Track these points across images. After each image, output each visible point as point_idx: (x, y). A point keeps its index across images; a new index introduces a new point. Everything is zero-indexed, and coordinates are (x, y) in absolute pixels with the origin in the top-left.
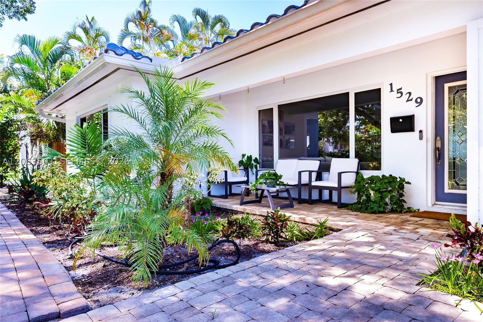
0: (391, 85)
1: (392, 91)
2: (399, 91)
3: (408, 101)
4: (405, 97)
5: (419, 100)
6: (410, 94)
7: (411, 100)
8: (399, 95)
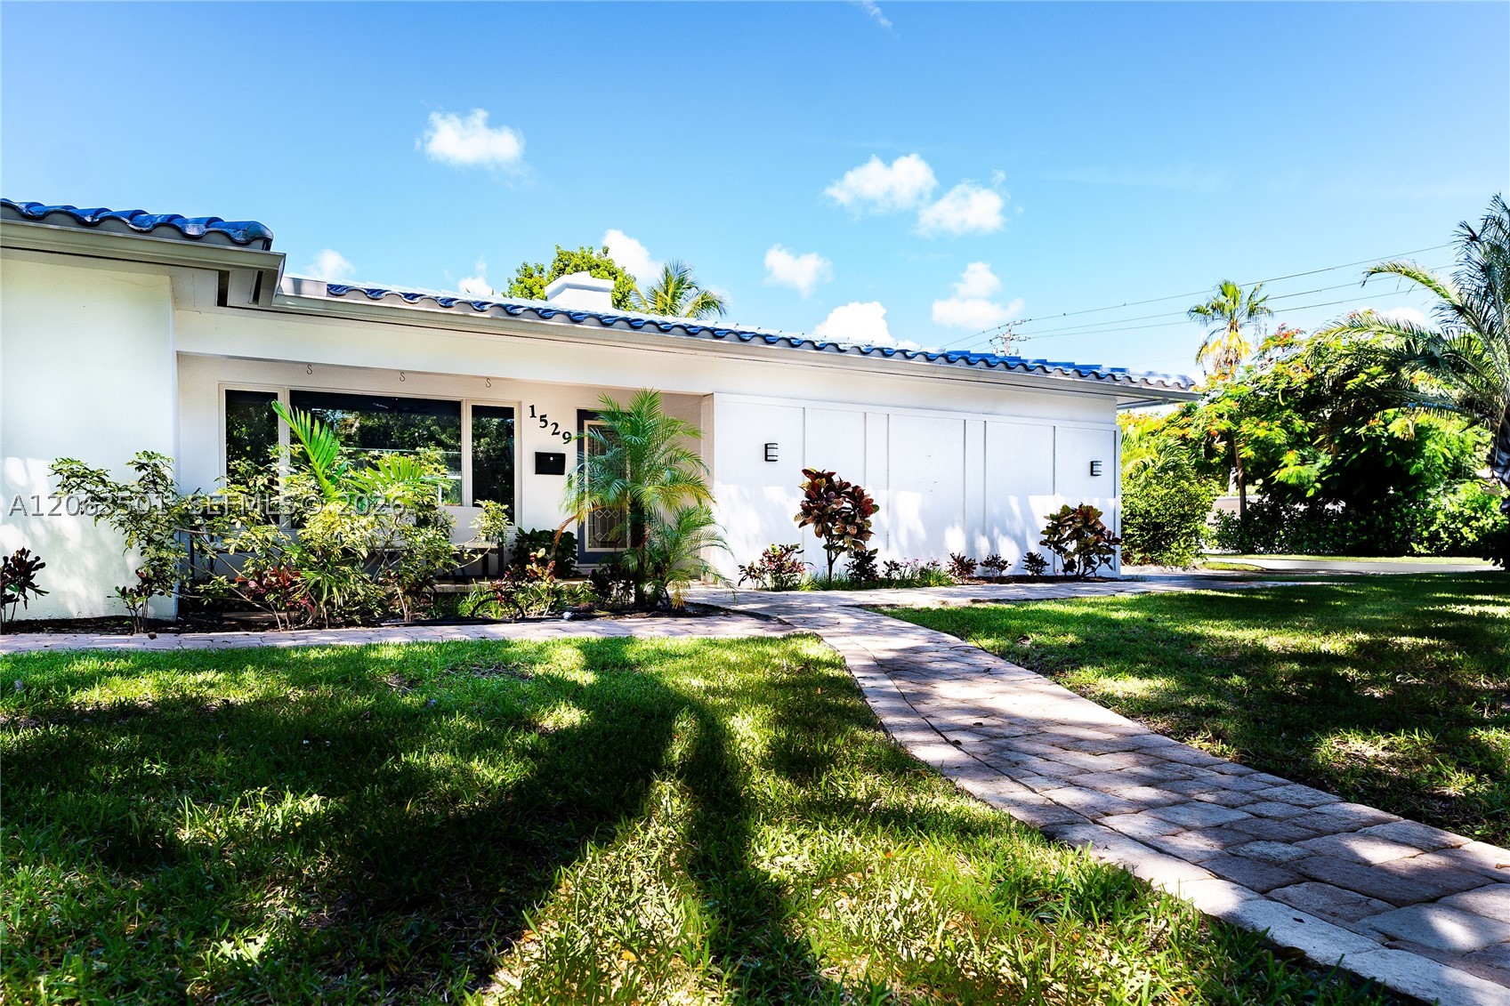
0: (532, 407)
1: (533, 416)
2: (543, 418)
3: (554, 434)
4: (551, 428)
5: (567, 436)
6: (557, 425)
7: (558, 433)
8: (543, 424)
